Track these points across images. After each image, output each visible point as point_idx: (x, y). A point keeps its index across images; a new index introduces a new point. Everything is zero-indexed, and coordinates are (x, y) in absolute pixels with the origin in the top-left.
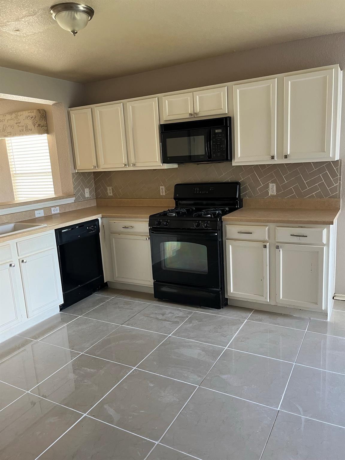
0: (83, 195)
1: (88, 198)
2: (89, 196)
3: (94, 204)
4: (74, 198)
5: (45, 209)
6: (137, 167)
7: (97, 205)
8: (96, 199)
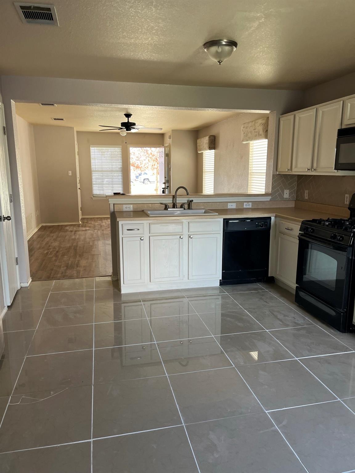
0: (281, 196)
1: (286, 198)
2: (288, 197)
3: (292, 205)
4: (270, 197)
5: (238, 203)
6: (317, 172)
7: (295, 206)
8: (295, 201)
